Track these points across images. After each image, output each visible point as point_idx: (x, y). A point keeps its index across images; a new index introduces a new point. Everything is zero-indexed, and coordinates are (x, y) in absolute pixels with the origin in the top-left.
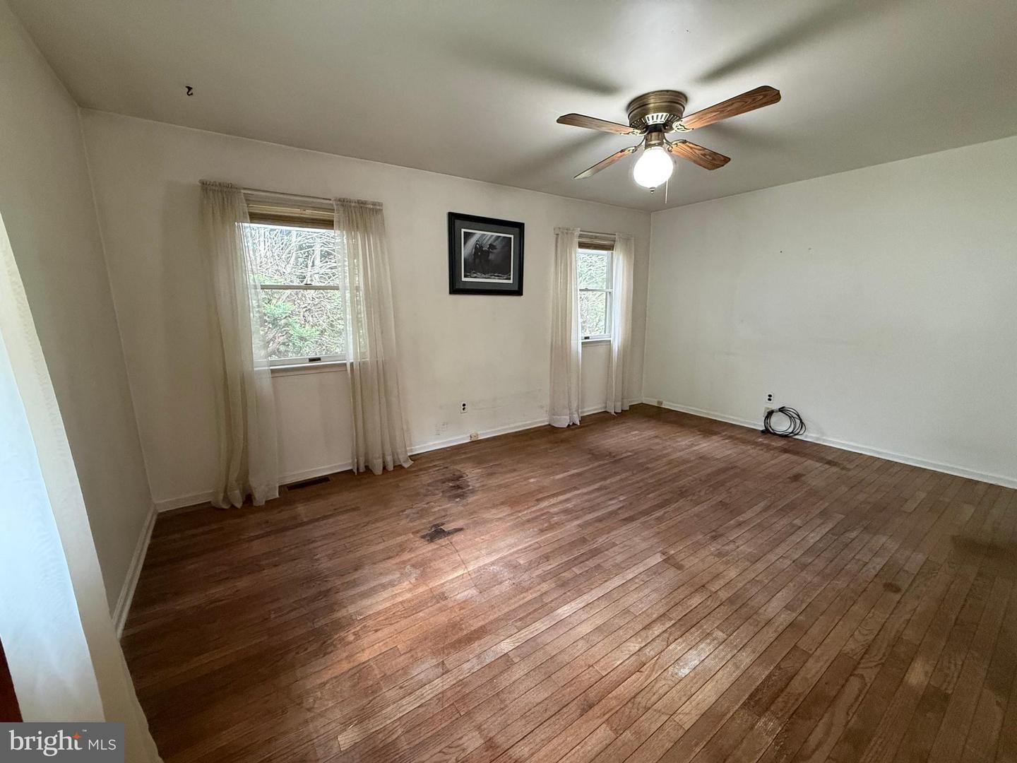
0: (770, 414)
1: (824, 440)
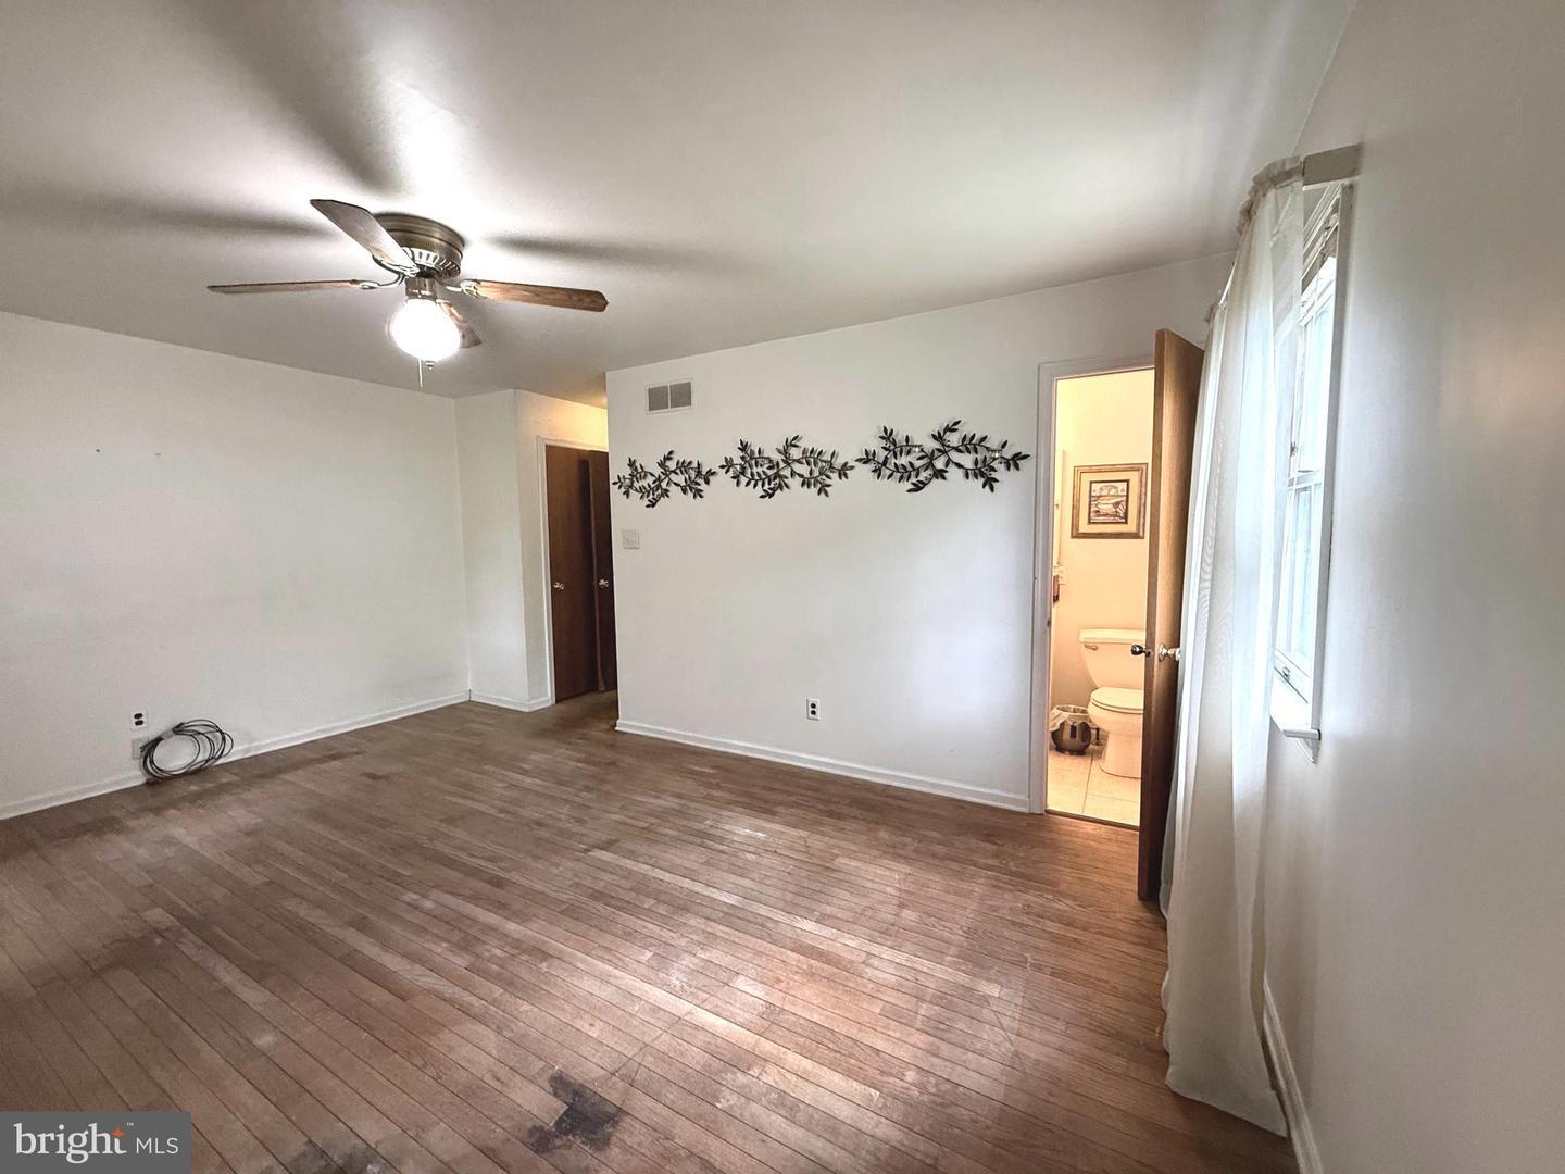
0: (150, 747)
1: (258, 748)
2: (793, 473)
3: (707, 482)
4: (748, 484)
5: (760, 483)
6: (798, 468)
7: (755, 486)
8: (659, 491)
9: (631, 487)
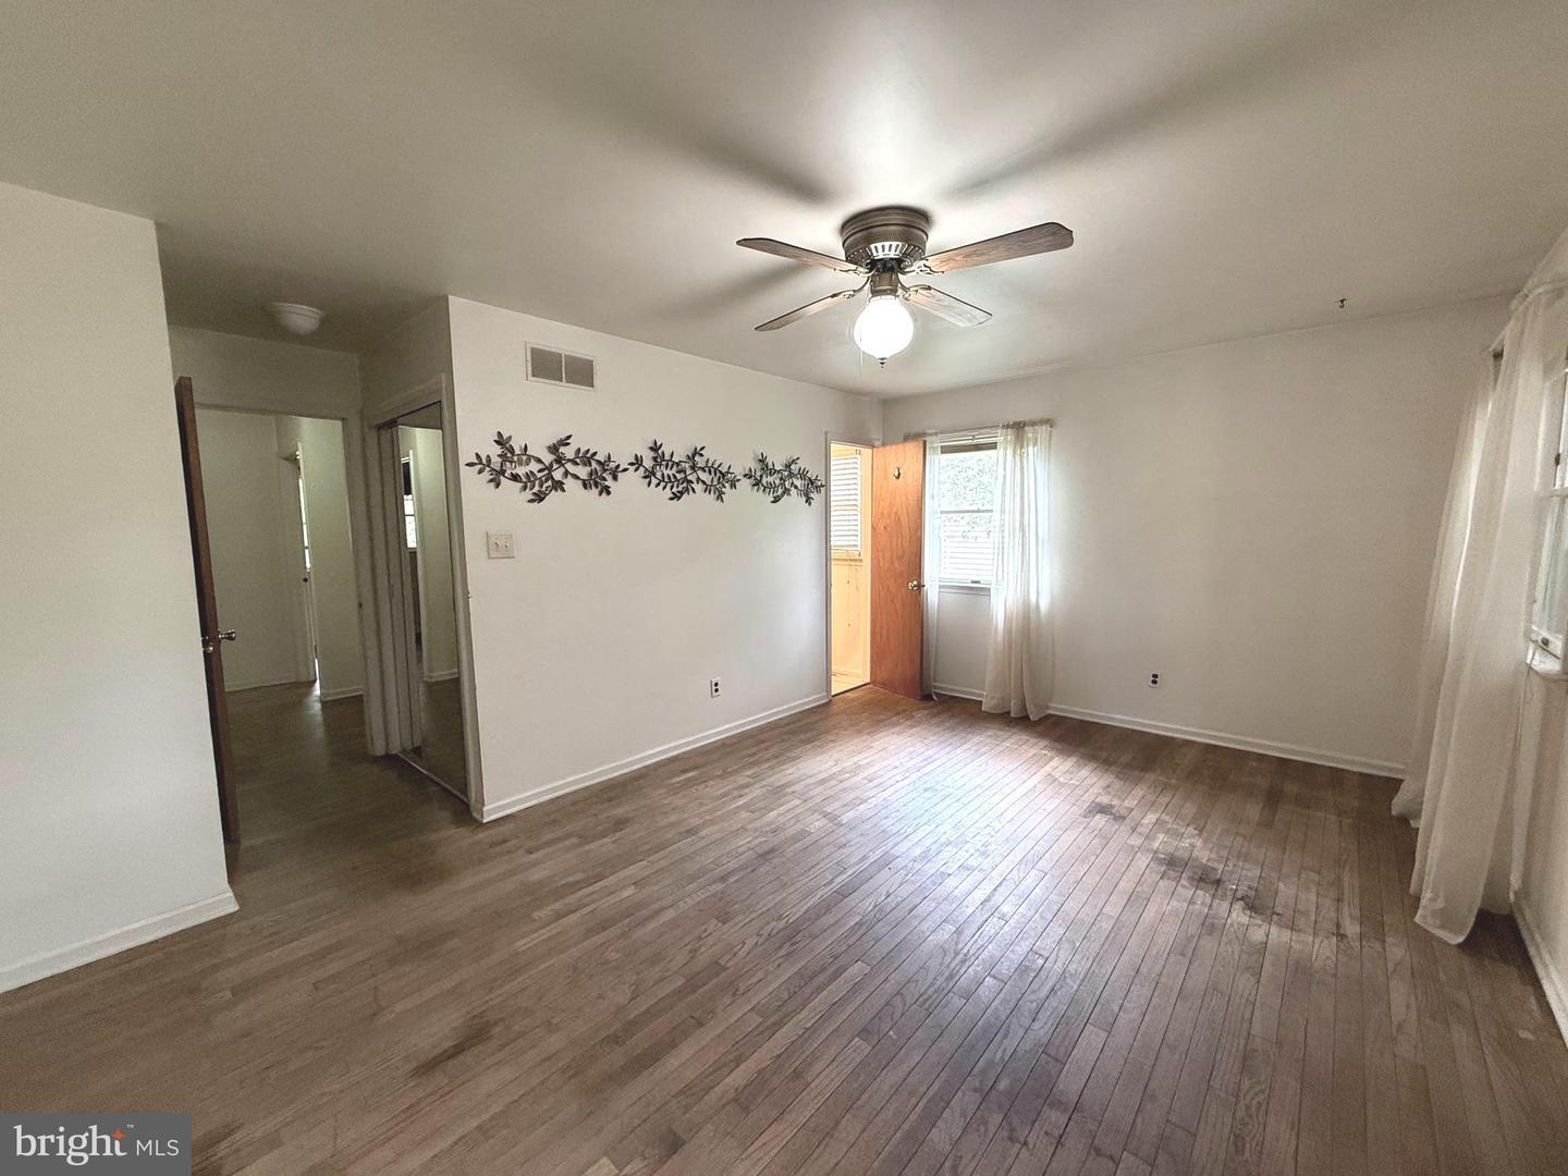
2: (698, 479)
3: (615, 478)
4: (658, 485)
5: (669, 485)
6: (703, 476)
7: (665, 488)
8: (550, 483)
9: (502, 472)
